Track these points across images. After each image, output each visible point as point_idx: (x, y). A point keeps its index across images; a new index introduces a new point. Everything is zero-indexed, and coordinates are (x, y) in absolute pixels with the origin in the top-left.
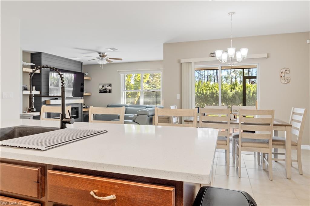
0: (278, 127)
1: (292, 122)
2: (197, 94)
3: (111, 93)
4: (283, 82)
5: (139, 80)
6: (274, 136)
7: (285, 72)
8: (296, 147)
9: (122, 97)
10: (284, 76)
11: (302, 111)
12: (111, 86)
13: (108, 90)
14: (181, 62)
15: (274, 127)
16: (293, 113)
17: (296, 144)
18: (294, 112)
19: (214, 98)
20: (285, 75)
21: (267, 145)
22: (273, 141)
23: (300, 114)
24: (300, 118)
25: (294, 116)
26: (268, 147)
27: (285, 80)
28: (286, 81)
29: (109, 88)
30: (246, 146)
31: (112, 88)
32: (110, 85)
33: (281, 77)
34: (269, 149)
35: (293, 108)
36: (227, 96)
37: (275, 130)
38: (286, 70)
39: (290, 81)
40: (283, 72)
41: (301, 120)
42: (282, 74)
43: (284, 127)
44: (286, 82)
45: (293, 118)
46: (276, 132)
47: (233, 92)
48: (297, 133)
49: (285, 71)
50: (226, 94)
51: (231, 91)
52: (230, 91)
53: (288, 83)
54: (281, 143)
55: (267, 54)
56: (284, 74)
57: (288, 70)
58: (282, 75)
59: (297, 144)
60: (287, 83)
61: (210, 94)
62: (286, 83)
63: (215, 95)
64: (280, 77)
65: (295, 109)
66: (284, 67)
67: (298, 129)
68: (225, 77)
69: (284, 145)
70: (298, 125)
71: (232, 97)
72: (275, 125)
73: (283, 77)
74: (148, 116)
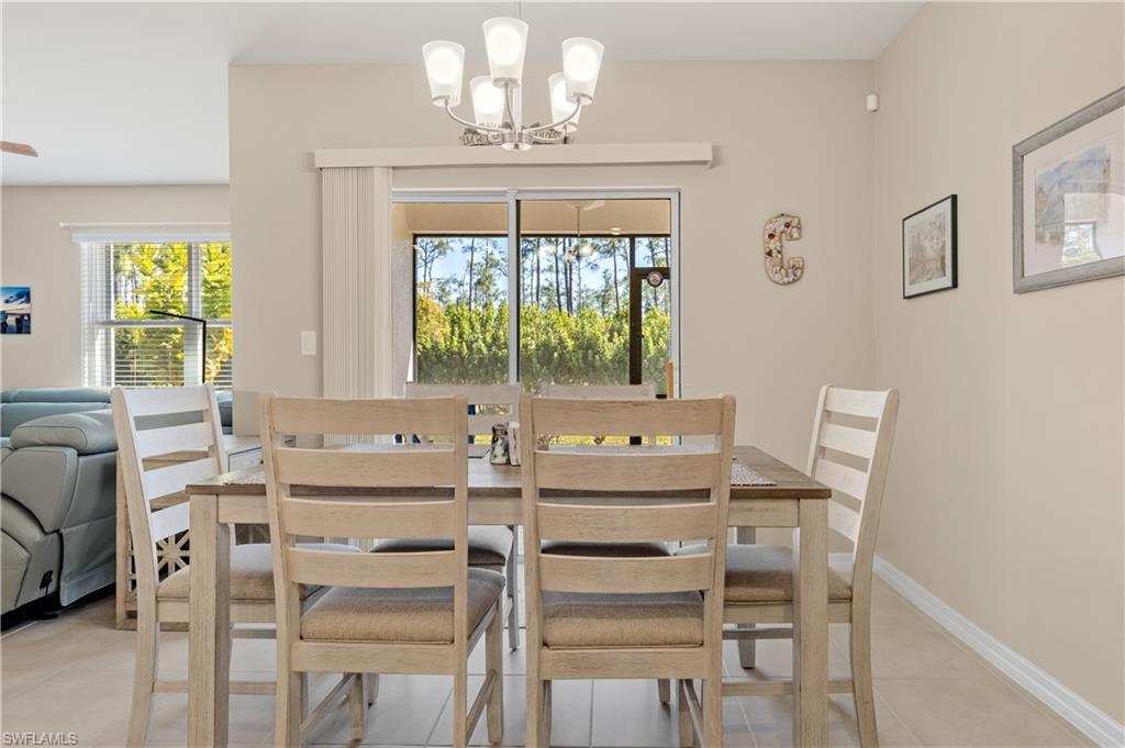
0: (758, 504)
1: (820, 461)
2: (493, 348)
3: (29, 333)
4: (778, 277)
5: (219, 282)
6: (739, 543)
7: (782, 232)
8: (844, 607)
9: (92, 355)
10: (779, 252)
11: (872, 404)
12: (28, 301)
13: (11, 321)
14: (318, 165)
15: (736, 504)
16: (827, 414)
17: (847, 593)
18: (828, 409)
19: (552, 367)
20: (781, 246)
21: (696, 620)
22: (732, 579)
23: (866, 424)
24: (865, 444)
25: (833, 429)
26: (698, 638)
27: (782, 267)
28: (786, 270)
29: (17, 307)
30: (571, 645)
31: (36, 310)
32: (24, 295)
33: (770, 254)
34: (703, 653)
35: (824, 389)
36: (597, 357)
37: (741, 524)
38: (787, 225)
39: (805, 274)
40: (777, 234)
41: (870, 455)
42: (773, 241)
43: (789, 506)
44: (787, 276)
45: (827, 443)
46: (746, 534)
47: (618, 343)
48: (851, 525)
49: (782, 228)
50: (593, 349)
51: (610, 340)
52: (606, 339)
53: (794, 280)
54: (773, 592)
55: (710, 149)
56: (780, 240)
57: (795, 222)
58: (773, 244)
59: (851, 589)
60: (789, 283)
61: (538, 350)
62: (786, 280)
63: (556, 354)
64: (763, 255)
65: (835, 391)
66: (780, 213)
67: (852, 503)
68: (598, 297)
69: (789, 601)
70: (856, 484)
71: (612, 361)
72: (738, 494)
73: (775, 252)
74: (79, 455)
